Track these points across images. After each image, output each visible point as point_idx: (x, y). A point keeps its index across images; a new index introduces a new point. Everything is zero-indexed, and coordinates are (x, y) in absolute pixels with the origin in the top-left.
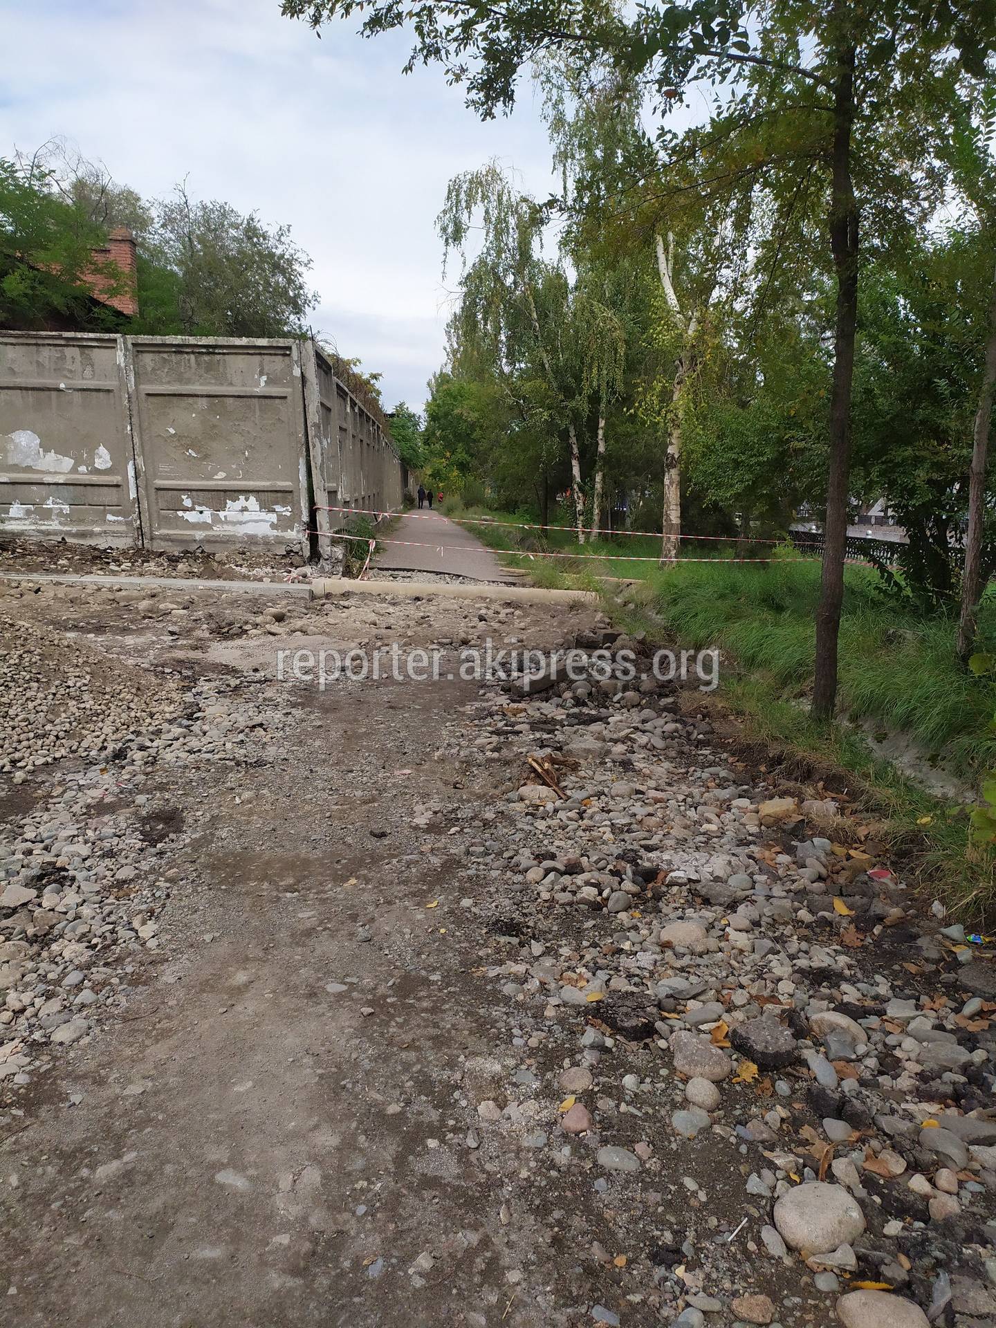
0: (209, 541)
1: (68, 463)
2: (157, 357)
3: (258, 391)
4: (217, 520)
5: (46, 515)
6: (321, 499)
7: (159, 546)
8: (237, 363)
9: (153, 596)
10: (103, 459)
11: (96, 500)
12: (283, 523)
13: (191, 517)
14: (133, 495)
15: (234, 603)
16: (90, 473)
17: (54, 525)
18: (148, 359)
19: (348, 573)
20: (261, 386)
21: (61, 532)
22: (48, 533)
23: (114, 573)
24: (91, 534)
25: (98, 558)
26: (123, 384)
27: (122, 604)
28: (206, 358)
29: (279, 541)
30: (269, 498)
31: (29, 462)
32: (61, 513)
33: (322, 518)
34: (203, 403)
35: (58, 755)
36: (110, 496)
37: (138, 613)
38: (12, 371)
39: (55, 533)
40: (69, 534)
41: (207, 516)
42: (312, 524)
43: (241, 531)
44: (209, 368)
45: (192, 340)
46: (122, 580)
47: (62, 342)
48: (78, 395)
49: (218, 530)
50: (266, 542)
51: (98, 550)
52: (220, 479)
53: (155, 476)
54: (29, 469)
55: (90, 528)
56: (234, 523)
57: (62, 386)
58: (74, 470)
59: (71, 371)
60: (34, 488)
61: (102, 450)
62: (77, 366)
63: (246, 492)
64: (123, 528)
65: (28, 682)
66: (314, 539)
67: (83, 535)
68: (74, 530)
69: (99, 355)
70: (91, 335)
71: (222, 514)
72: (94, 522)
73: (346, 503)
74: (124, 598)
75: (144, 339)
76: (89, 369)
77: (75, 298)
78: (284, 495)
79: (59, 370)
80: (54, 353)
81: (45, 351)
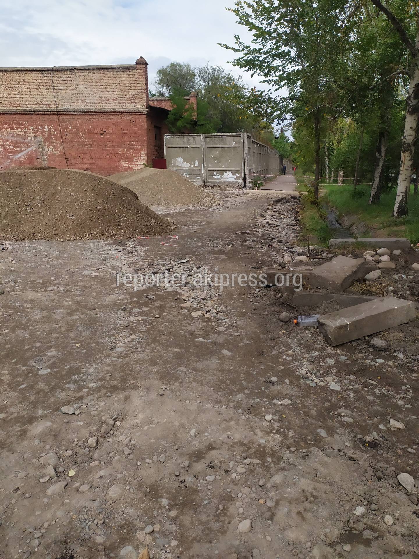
0: (219, 183)
1: (189, 165)
2: (210, 139)
3: (233, 145)
4: (222, 178)
6: (247, 172)
7: (208, 184)
8: (228, 139)
10: (197, 164)
11: (195, 173)
12: (237, 178)
13: (216, 177)
14: (203, 172)
15: (228, 193)
16: (194, 167)
18: (208, 139)
19: (253, 189)
24: (194, 182)
26: (202, 145)
28: (221, 138)
29: (236, 183)
30: (234, 172)
31: (180, 165)
32: (187, 177)
33: (247, 177)
34: (220, 149)
36: (197, 172)
38: (178, 143)
41: (219, 177)
42: (245, 178)
43: (227, 180)
44: (222, 140)
45: (218, 134)
47: (189, 136)
48: (192, 149)
49: (222, 180)
50: (233, 183)
52: (223, 168)
53: (208, 167)
54: (180, 167)
56: (226, 178)
57: (188, 147)
59: (190, 143)
60: (181, 171)
61: (196, 161)
62: (192, 142)
63: (229, 170)
64: (200, 180)
66: (245, 182)
69: (197, 139)
70: (196, 134)
71: (223, 176)
72: (194, 179)
73: (254, 173)
75: (207, 135)
76: (194, 142)
78: (238, 171)
79: (188, 143)
80: (187, 139)
81: (185, 139)
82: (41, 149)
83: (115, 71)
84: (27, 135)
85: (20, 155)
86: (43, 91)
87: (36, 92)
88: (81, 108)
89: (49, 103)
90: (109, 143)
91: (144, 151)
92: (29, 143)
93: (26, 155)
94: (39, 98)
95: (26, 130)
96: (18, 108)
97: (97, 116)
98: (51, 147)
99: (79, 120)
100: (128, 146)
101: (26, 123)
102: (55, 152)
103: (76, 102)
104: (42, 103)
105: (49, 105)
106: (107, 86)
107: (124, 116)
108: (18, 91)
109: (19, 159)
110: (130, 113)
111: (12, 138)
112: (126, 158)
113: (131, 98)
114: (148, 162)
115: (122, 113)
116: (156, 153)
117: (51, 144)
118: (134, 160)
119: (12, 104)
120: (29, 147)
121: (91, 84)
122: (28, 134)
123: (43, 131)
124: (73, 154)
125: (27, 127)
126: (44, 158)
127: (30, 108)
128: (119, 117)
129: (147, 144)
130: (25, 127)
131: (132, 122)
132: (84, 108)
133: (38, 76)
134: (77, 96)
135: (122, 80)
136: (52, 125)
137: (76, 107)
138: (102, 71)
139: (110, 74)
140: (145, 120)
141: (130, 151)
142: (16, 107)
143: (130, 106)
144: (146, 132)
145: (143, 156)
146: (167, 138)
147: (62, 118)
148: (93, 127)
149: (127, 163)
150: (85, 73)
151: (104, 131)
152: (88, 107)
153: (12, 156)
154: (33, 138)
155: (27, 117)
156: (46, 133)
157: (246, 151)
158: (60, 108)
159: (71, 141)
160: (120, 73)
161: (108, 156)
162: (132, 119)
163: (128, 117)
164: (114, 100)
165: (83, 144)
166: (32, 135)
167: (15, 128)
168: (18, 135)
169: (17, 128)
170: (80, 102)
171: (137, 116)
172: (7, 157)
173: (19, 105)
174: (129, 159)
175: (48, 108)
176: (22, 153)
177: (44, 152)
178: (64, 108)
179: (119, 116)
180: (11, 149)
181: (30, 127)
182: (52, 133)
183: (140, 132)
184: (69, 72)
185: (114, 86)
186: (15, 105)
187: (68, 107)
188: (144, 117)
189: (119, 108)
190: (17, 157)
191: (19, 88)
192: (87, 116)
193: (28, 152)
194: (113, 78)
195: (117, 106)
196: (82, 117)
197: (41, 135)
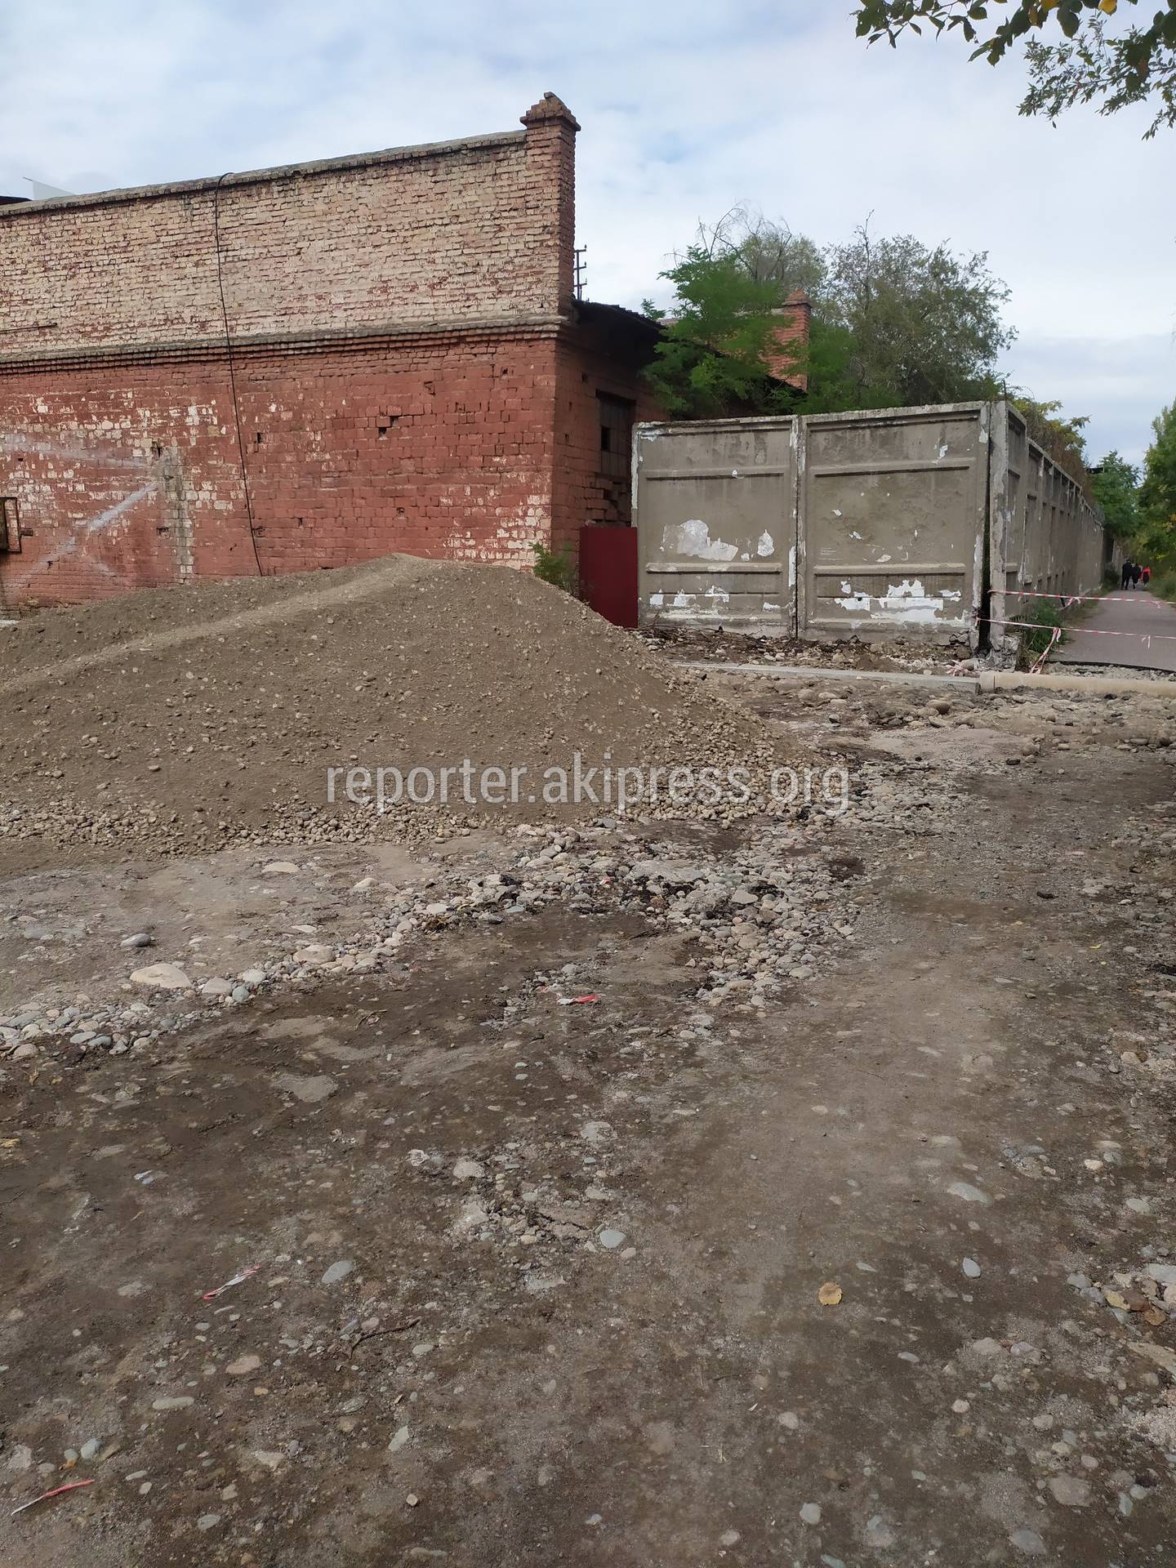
0: (865, 630)
1: (732, 550)
2: (830, 435)
3: (936, 463)
4: (875, 607)
5: (707, 604)
6: (998, 582)
7: (811, 636)
8: (915, 434)
9: (811, 685)
10: (766, 545)
11: (755, 588)
12: (951, 610)
13: (849, 604)
14: (791, 582)
15: (894, 694)
16: (752, 560)
17: (713, 614)
18: (821, 439)
19: (1023, 666)
20: (941, 457)
21: (719, 621)
22: (707, 622)
23: (768, 662)
24: (747, 623)
25: (754, 647)
26: (793, 465)
27: (781, 692)
28: (882, 432)
29: (943, 630)
30: (935, 582)
31: (696, 551)
32: (720, 602)
33: (997, 604)
34: (873, 481)
35: (750, 812)
36: (769, 583)
37: (798, 701)
38: (690, 461)
39: (713, 622)
40: (726, 623)
41: (866, 603)
42: (984, 611)
43: (901, 619)
44: (885, 442)
45: (869, 414)
46: (777, 670)
47: (739, 428)
48: (748, 481)
49: (876, 618)
50: (928, 630)
51: (753, 639)
52: (885, 563)
53: (816, 562)
54: (696, 558)
55: (745, 617)
56: (894, 611)
57: (735, 473)
58: (738, 558)
59: (743, 457)
60: (699, 577)
61: (767, 538)
62: (751, 451)
63: (911, 576)
64: (779, 616)
65: (727, 749)
66: (984, 628)
67: (739, 624)
68: (732, 618)
69: (773, 439)
70: (768, 419)
71: (882, 601)
72: (752, 611)
73: (1027, 585)
74: (783, 687)
75: (820, 417)
76: (762, 453)
77: (754, 381)
78: (954, 578)
79: (734, 458)
80: (730, 439)
81: (723, 440)
82: (173, 496)
83: (442, 165)
84: (130, 442)
85: (106, 516)
86: (186, 271)
87: (164, 277)
88: (313, 328)
89: (204, 315)
90: (409, 466)
91: (539, 492)
92: (134, 472)
93: (128, 516)
94: (171, 298)
95: (127, 424)
96: (105, 342)
97: (368, 357)
98: (207, 486)
99: (305, 376)
100: (478, 473)
101: (130, 395)
102: (220, 505)
103: (296, 305)
104: (180, 319)
105: (203, 325)
106: (411, 233)
107: (467, 350)
108: (107, 279)
109: (102, 531)
110: (490, 336)
111: (84, 456)
112: (469, 523)
113: (500, 275)
114: (552, 540)
115: (461, 340)
116: (605, 504)
117: (208, 474)
118: (501, 533)
119: (89, 329)
120: (136, 488)
121: (352, 229)
122: (133, 438)
123: (182, 427)
124: (280, 513)
125: (132, 412)
126: (182, 528)
127: (145, 337)
128: (452, 355)
129: (556, 464)
130: (126, 414)
131: (498, 372)
132: (323, 327)
133: (171, 214)
134: (300, 282)
135: (467, 199)
136: (213, 402)
137: (297, 325)
138: (396, 171)
139: (421, 181)
140: (551, 364)
141: (483, 493)
142: (100, 339)
143: (495, 309)
144: (550, 412)
145: (535, 514)
146: (646, 436)
147: (244, 371)
148: (352, 403)
149: (472, 542)
150: (332, 186)
151: (393, 418)
152: (340, 322)
153: (83, 523)
154: (148, 451)
155: (133, 373)
156: (193, 432)
157: (998, 487)
158: (240, 332)
159: (275, 458)
160: (463, 174)
161: (402, 518)
162: (501, 361)
163: (483, 357)
164: (432, 287)
165: (314, 472)
166: (147, 443)
167: (94, 418)
168: (104, 443)
169: (101, 419)
170: (311, 303)
171: (519, 349)
172: (65, 523)
173: (107, 329)
174: (482, 528)
175: (202, 336)
176: (115, 511)
177: (185, 505)
178: (255, 331)
179: (451, 352)
180: (79, 495)
181: (140, 411)
182: (213, 432)
183: (527, 416)
184: (276, 189)
185: (435, 229)
186: (96, 330)
187: (268, 327)
188: (546, 351)
189: (452, 317)
190: (95, 525)
191: (112, 267)
192: (331, 358)
193: (134, 505)
194: (432, 196)
195: (442, 311)
196: (316, 365)
197: (174, 442)
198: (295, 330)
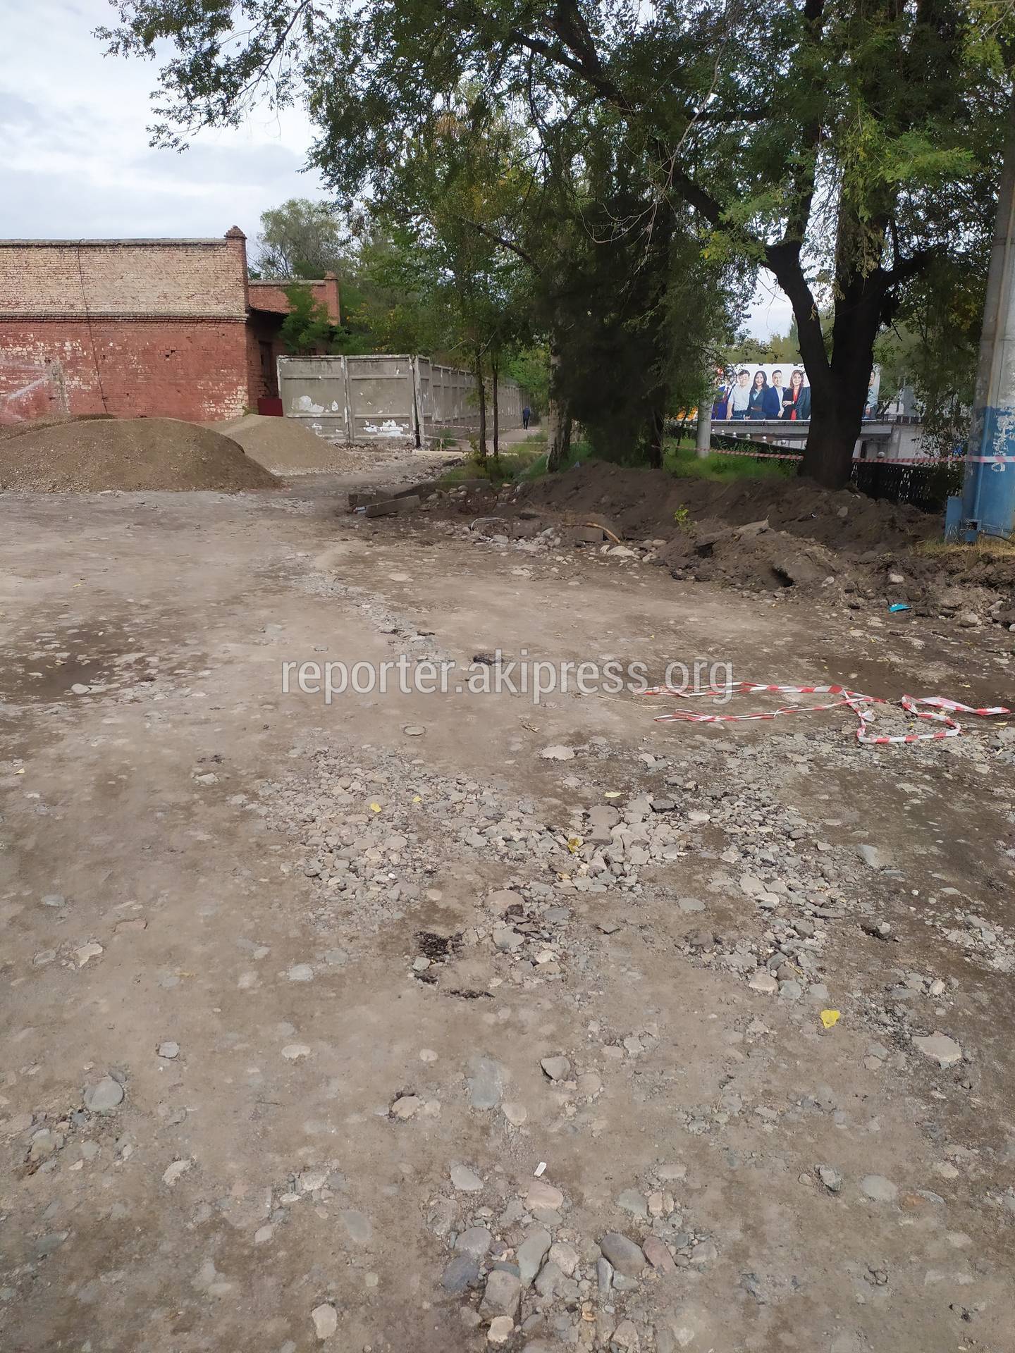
0: (376, 440)
1: (322, 408)
2: (356, 364)
3: (395, 376)
4: (379, 430)
6: (421, 421)
7: (357, 442)
8: (387, 365)
10: (335, 407)
11: (332, 424)
12: (406, 431)
13: (369, 430)
14: (346, 421)
16: (330, 413)
18: (353, 365)
20: (397, 374)
24: (331, 438)
26: (343, 376)
28: (376, 364)
29: (404, 439)
30: (400, 420)
31: (307, 409)
33: (421, 429)
34: (374, 382)
36: (337, 422)
38: (301, 372)
42: (417, 431)
43: (389, 435)
44: (376, 368)
45: (370, 357)
47: (320, 360)
48: (326, 381)
49: (379, 435)
50: (398, 439)
52: (380, 414)
53: (355, 413)
54: (307, 412)
56: (386, 432)
57: (320, 377)
58: (324, 412)
59: (323, 371)
60: (309, 419)
61: (335, 403)
62: (326, 369)
63: (391, 419)
64: (342, 435)
66: (418, 438)
69: (334, 364)
70: (332, 356)
71: (381, 428)
72: (331, 433)
73: (437, 422)
75: (351, 357)
76: (330, 370)
78: (407, 420)
79: (319, 371)
80: (318, 364)
81: (314, 364)
82: (58, 383)
83: (190, 249)
84: (32, 357)
85: (19, 392)
86: (62, 281)
87: (49, 282)
88: (130, 311)
89: (72, 301)
90: (181, 372)
91: (242, 385)
92: (36, 371)
93: (31, 392)
94: (54, 293)
96: (16, 310)
97: (158, 325)
98: (77, 378)
99: (129, 331)
100: (214, 376)
101: (32, 336)
102: (84, 387)
103: (121, 300)
104: (59, 302)
105: (72, 306)
106: (176, 275)
107: (206, 325)
108: (16, 281)
109: (17, 400)
110: (217, 320)
111: (5, 363)
112: (211, 397)
113: (218, 296)
114: (249, 404)
115: (203, 320)
116: (265, 388)
117: (77, 372)
118: (226, 401)
119: (6, 303)
120: (37, 379)
121: (149, 271)
122: (34, 355)
123: (62, 351)
124: (117, 391)
125: (33, 343)
126: (63, 398)
127: (38, 310)
128: (199, 326)
129: (249, 373)
130: (30, 344)
131: (220, 335)
132: (135, 311)
133: (54, 254)
134: (123, 291)
135: (202, 264)
136: (79, 341)
137: (121, 309)
138: (168, 248)
139: (180, 254)
140: (244, 333)
141: (217, 384)
142: (13, 308)
143: (217, 309)
144: (245, 352)
145: (241, 394)
146: (282, 361)
147: (96, 327)
148: (152, 344)
149: (213, 405)
150: (137, 251)
151: (172, 351)
152: (143, 309)
153: (5, 395)
154: (43, 362)
155: (32, 325)
156: (68, 354)
157: (418, 386)
158: (92, 310)
159: (112, 367)
160: (197, 253)
161: (179, 394)
162: (221, 331)
163: (213, 328)
164: (188, 298)
165: (135, 373)
166: (42, 358)
167: (11, 345)
168: (17, 357)
169: (15, 345)
170: (129, 300)
171: (229, 326)
173: (17, 304)
174: (218, 399)
175: (72, 311)
176: (24, 390)
177: (64, 387)
178: (99, 310)
180: (3, 382)
181: (38, 343)
182: (79, 354)
183: (235, 353)
184: (108, 249)
185: (188, 275)
186: (10, 304)
187: (107, 308)
188: (242, 328)
189: (198, 311)
190: (13, 396)
191: (18, 276)
192: (140, 324)
193: (35, 387)
194: (186, 261)
195: (194, 309)
196: (132, 326)
197: (58, 358)
198: (121, 311)
